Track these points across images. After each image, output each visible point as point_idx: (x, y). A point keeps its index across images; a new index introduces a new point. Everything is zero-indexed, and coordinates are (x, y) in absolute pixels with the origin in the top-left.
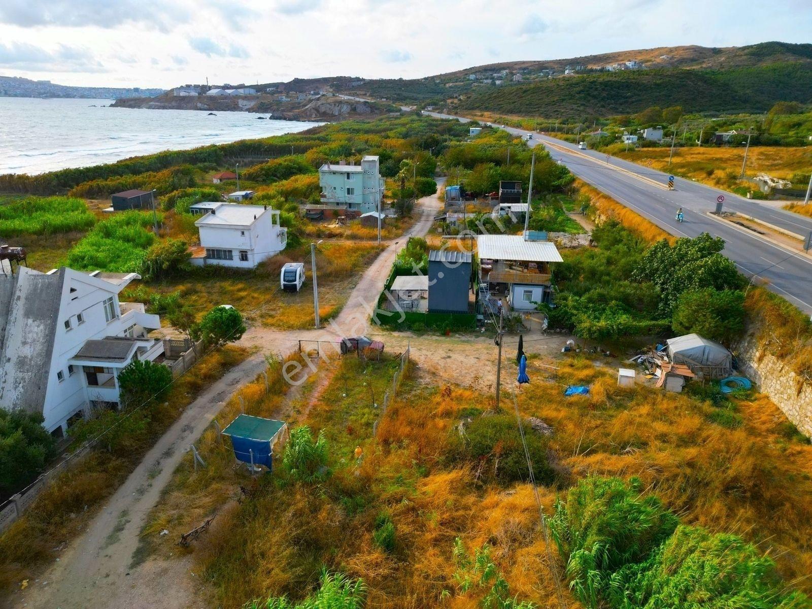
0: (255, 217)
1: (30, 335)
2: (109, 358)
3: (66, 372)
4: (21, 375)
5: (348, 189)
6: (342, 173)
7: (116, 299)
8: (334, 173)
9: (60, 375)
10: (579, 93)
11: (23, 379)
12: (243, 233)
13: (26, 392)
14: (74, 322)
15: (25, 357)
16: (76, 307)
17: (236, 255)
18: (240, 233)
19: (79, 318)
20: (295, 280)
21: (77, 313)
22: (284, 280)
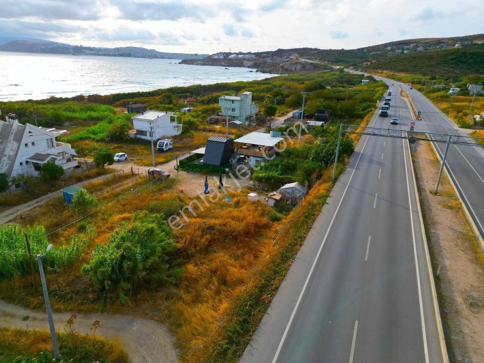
0: (158, 117)
1: (13, 147)
2: (40, 160)
3: (24, 163)
4: (8, 161)
5: (233, 109)
6: (230, 100)
7: (54, 140)
8: (226, 100)
9: (21, 164)
10: (452, 59)
11: (9, 163)
12: (150, 124)
13: (9, 168)
14: (30, 145)
15: (11, 155)
16: (32, 139)
17: (148, 134)
18: (149, 123)
19: (33, 144)
20: (163, 147)
21: (32, 142)
22: (159, 146)
